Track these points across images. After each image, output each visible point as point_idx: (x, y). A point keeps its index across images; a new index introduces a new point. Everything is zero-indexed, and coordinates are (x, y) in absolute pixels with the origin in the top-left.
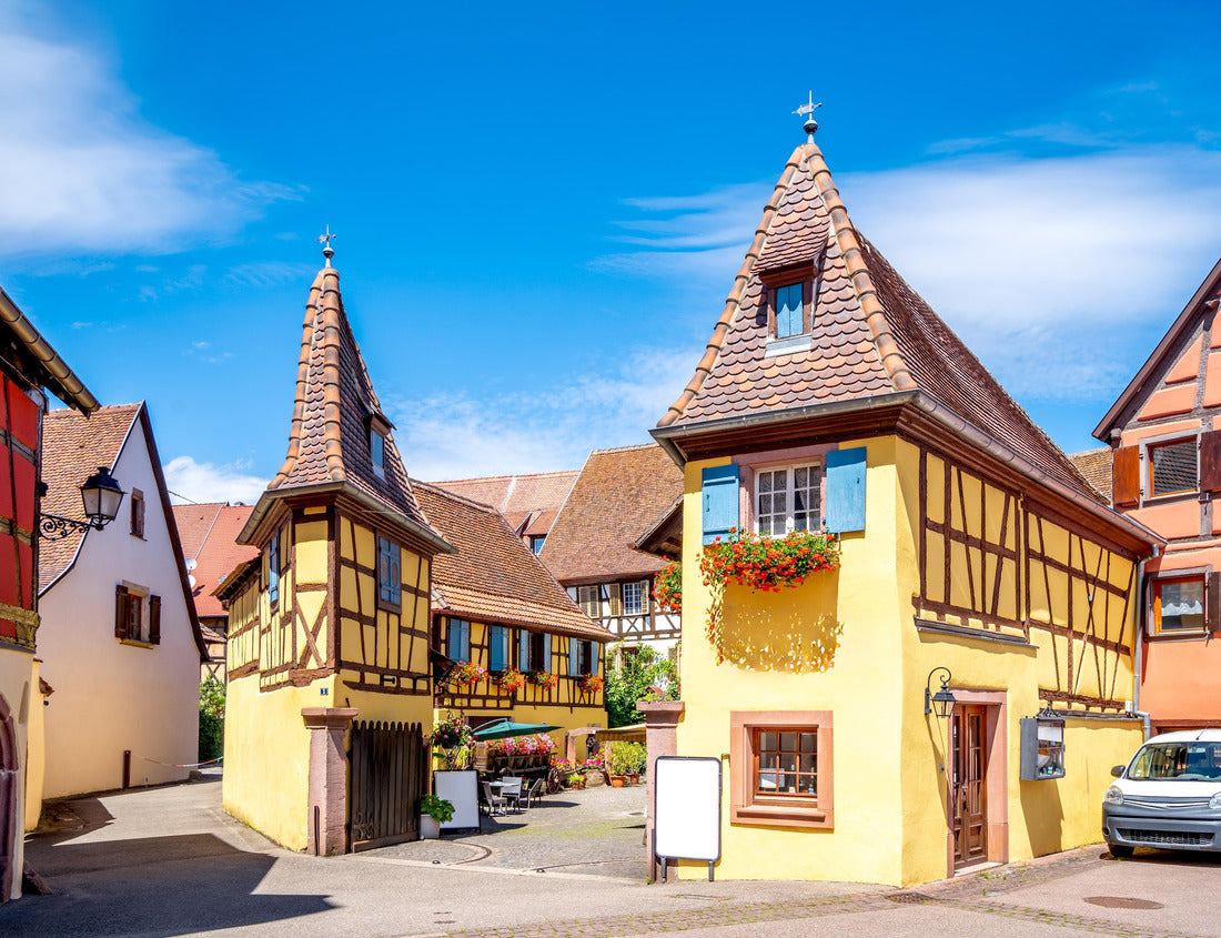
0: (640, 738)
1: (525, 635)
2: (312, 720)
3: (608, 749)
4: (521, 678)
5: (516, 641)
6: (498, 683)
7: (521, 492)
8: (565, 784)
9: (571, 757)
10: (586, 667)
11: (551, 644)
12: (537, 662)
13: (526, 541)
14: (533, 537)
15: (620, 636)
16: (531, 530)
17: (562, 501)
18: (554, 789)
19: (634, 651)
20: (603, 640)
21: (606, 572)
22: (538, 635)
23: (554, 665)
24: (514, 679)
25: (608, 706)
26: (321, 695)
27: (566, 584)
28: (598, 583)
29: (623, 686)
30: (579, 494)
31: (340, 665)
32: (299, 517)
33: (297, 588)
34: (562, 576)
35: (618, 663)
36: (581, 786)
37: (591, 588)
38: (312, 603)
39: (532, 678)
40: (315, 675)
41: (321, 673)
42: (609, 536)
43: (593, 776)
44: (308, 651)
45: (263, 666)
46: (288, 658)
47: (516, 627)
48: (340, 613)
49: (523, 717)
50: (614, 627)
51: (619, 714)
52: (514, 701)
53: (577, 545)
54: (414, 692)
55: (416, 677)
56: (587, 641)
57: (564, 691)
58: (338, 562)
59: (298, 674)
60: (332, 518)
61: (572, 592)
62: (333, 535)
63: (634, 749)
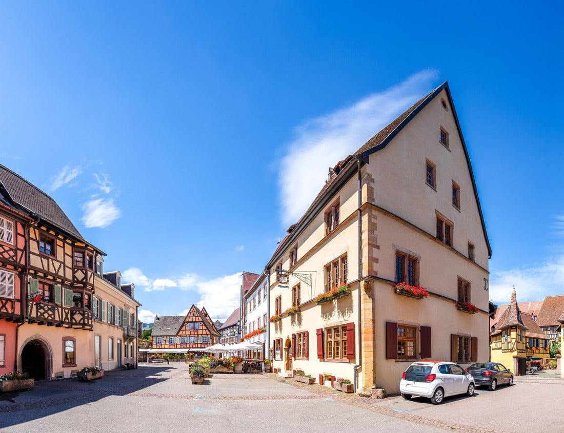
0: (556, 360)
1: (535, 340)
2: (514, 357)
3: (550, 362)
4: (535, 348)
5: (534, 341)
6: (531, 349)
7: (532, 306)
8: (543, 369)
9: (544, 363)
10: (546, 346)
11: (540, 341)
12: (537, 345)
13: (533, 317)
14: (534, 316)
15: (552, 338)
16: (534, 315)
17: (540, 308)
18: (541, 370)
19: (554, 342)
20: (549, 340)
21: (549, 325)
22: (537, 339)
23: (541, 346)
24: (534, 348)
25: (550, 353)
26: (515, 354)
27: (541, 327)
28: (548, 327)
29: (553, 349)
30: (543, 307)
31: (517, 349)
32: (512, 328)
33: (511, 338)
34: (540, 325)
35: (551, 344)
36: (546, 369)
37: (546, 328)
38: (514, 341)
39: (537, 349)
40: (514, 351)
41: (515, 351)
42: (549, 317)
43: (548, 367)
44: (513, 347)
45: (503, 348)
46: (510, 348)
47: (534, 338)
48: (517, 342)
49: (535, 356)
50: (551, 337)
51: (552, 356)
52: (534, 353)
53: (543, 318)
54: (524, 353)
55: (524, 350)
56: (546, 340)
57: (542, 350)
58: (517, 335)
59: (512, 351)
60: (516, 328)
61: (542, 329)
62: (516, 331)
63: (555, 362)
